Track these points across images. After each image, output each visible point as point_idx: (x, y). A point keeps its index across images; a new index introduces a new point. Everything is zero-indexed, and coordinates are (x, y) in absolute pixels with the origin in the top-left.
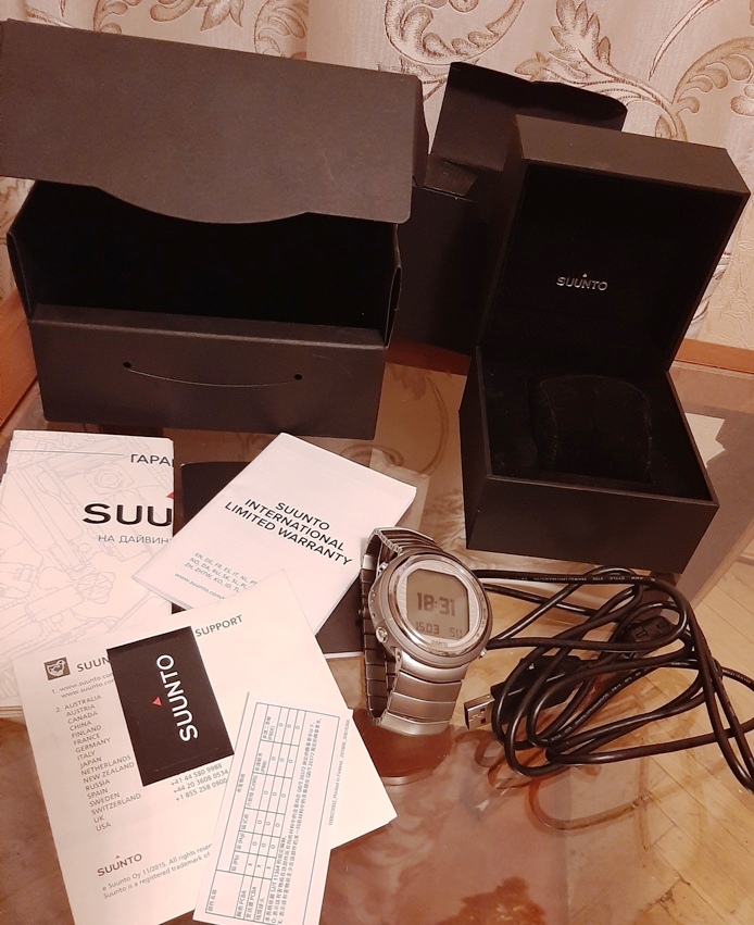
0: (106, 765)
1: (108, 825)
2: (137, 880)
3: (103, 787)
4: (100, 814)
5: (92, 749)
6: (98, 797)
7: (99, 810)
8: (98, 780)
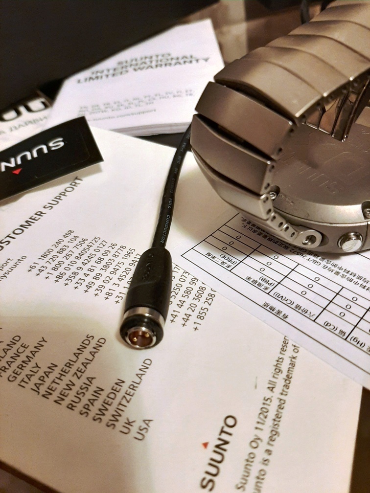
0: (69, 365)
1: (147, 422)
2: (263, 446)
3: (92, 388)
4: (122, 420)
5: (32, 364)
6: (98, 404)
7: (116, 417)
8: (75, 389)
